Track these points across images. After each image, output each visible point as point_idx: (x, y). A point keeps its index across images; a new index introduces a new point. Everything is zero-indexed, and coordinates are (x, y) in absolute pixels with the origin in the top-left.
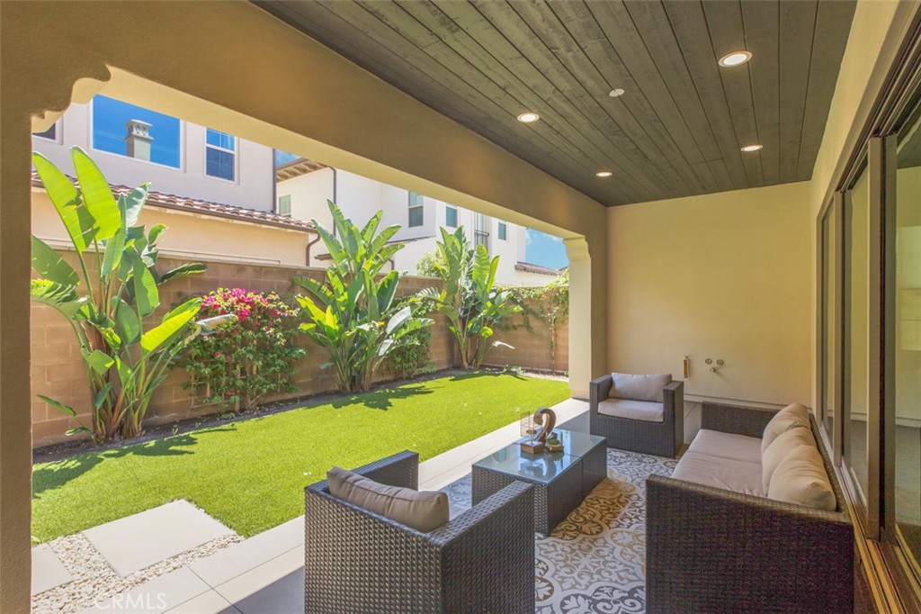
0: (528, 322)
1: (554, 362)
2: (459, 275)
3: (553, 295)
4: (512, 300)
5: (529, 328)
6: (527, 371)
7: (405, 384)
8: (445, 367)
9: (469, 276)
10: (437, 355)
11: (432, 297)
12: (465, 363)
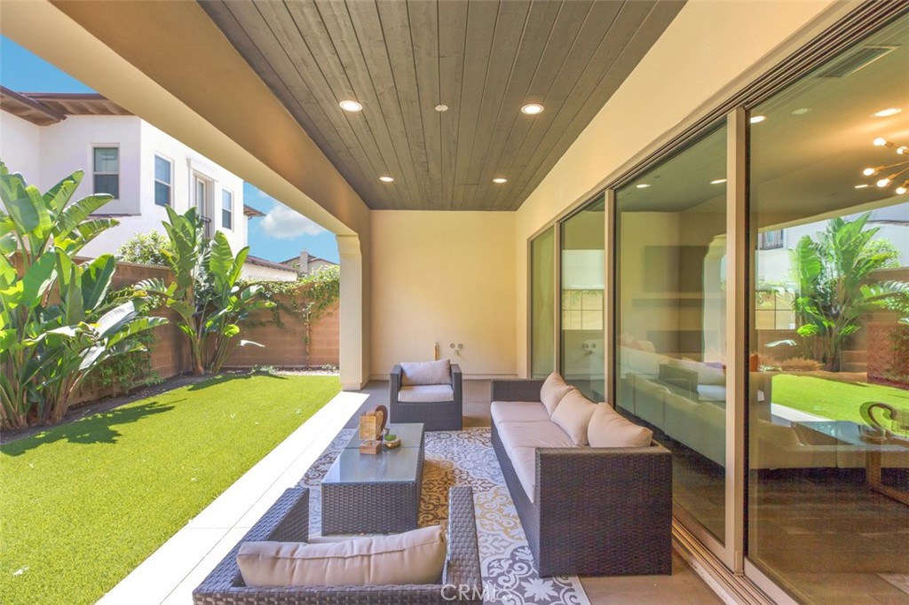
0: (278, 318)
1: (308, 357)
2: (193, 264)
3: (307, 290)
4: (260, 295)
5: (279, 324)
6: (280, 369)
7: (126, 403)
8: (171, 375)
9: (206, 265)
10: (162, 362)
11: (157, 291)
12: (201, 368)
